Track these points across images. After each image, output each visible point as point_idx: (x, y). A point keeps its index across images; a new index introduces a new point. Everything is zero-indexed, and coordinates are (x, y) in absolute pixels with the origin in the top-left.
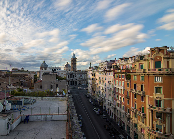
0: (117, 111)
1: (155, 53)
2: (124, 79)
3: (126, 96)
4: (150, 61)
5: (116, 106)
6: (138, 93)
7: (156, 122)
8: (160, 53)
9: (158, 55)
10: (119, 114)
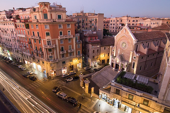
0: (25, 55)
1: (43, 7)
2: (24, 28)
3: (29, 42)
4: (40, 13)
5: (23, 52)
6: (36, 38)
7: (49, 55)
8: (45, 7)
9: (45, 8)
10: (26, 57)
